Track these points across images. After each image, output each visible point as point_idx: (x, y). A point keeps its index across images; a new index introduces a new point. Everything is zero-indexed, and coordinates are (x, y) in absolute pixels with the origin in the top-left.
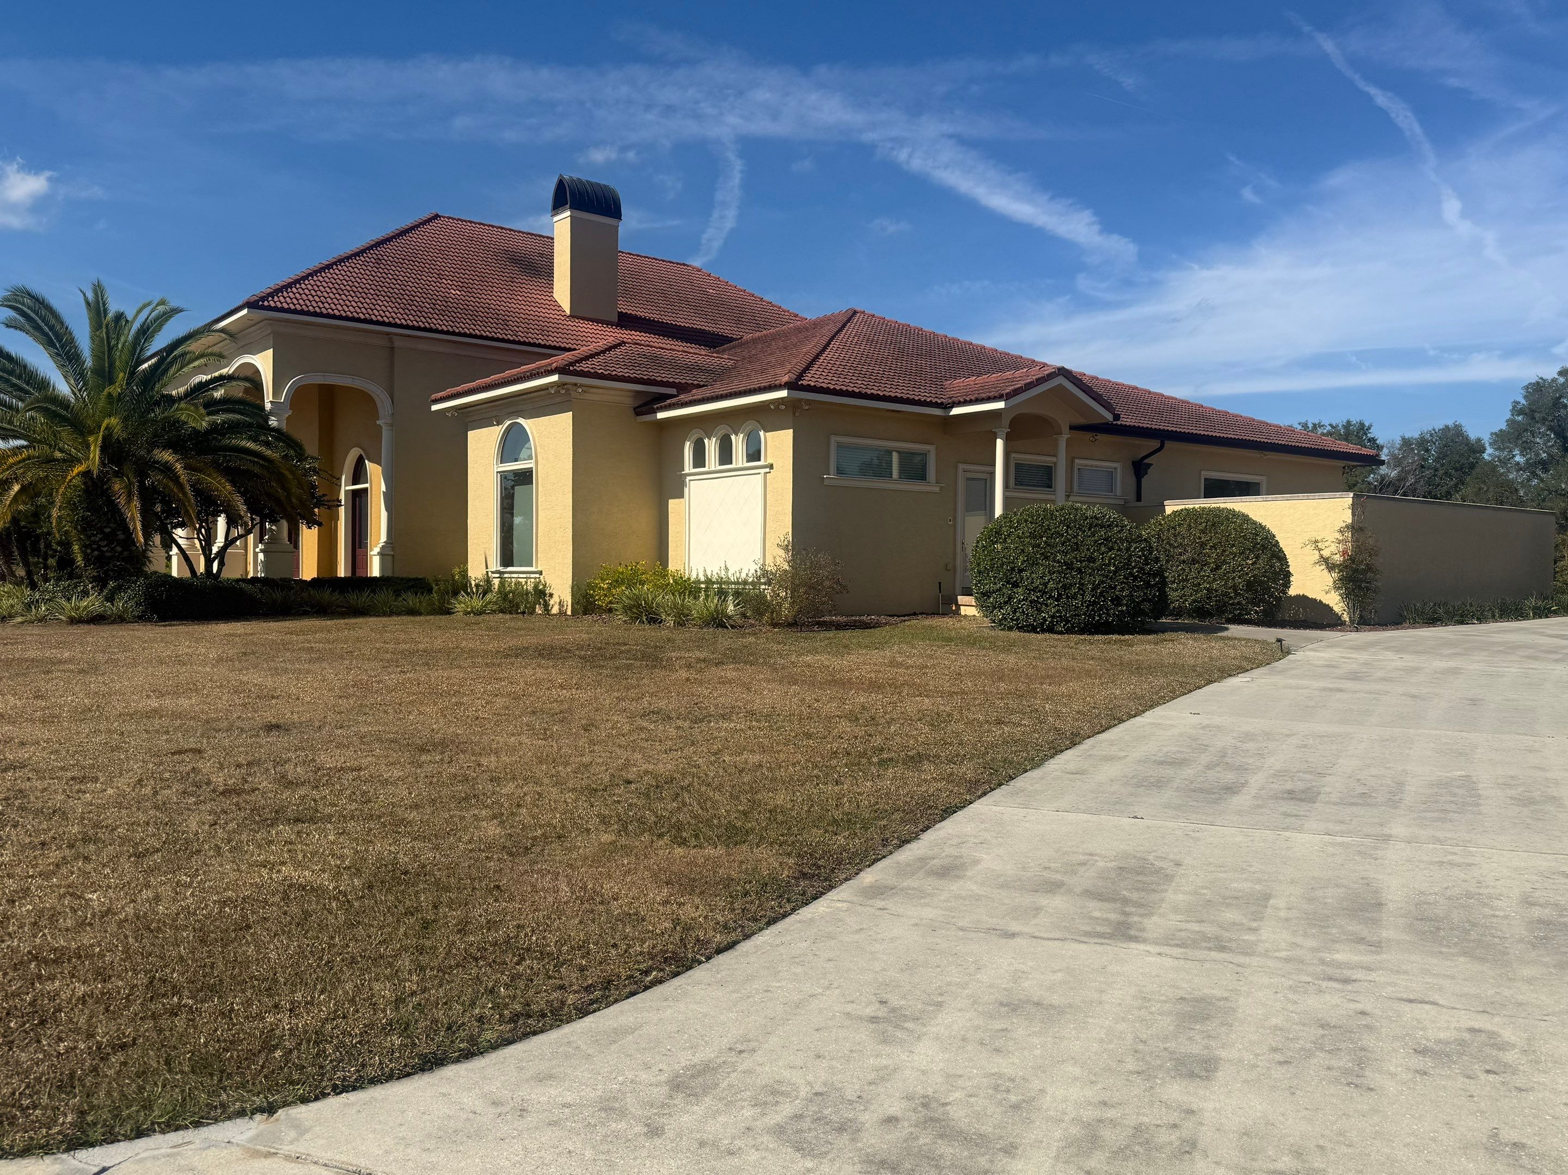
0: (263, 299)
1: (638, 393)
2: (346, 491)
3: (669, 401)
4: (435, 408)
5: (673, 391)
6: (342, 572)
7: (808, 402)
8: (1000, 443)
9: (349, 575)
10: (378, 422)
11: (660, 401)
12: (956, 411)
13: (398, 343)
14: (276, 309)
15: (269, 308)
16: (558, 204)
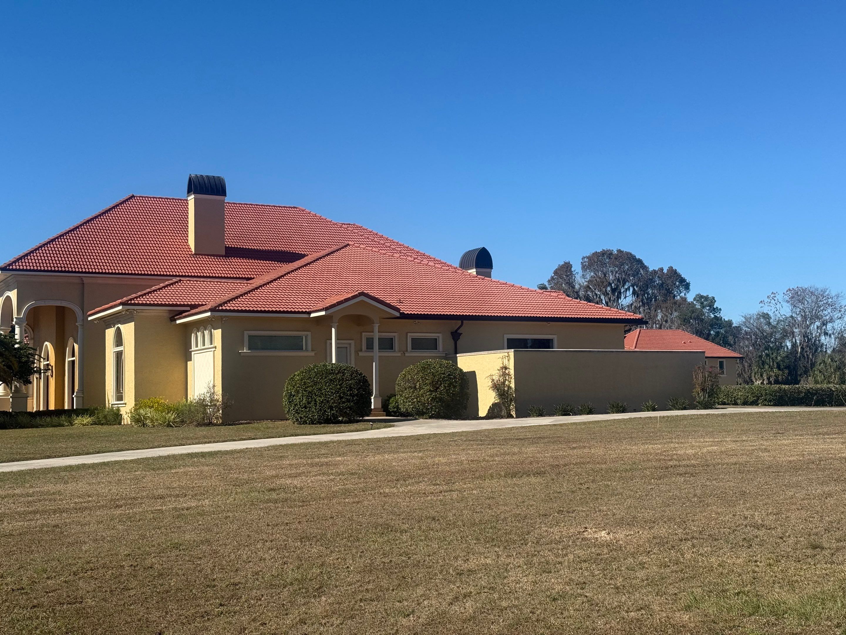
0: (9, 265)
1: (170, 311)
2: (69, 361)
3: (184, 314)
4: (90, 319)
5: (188, 308)
6: (66, 408)
7: (225, 317)
8: (333, 330)
9: (70, 408)
10: (77, 324)
11: (180, 314)
12: (313, 315)
13: (86, 281)
14: (16, 270)
15: (13, 270)
16: (189, 192)
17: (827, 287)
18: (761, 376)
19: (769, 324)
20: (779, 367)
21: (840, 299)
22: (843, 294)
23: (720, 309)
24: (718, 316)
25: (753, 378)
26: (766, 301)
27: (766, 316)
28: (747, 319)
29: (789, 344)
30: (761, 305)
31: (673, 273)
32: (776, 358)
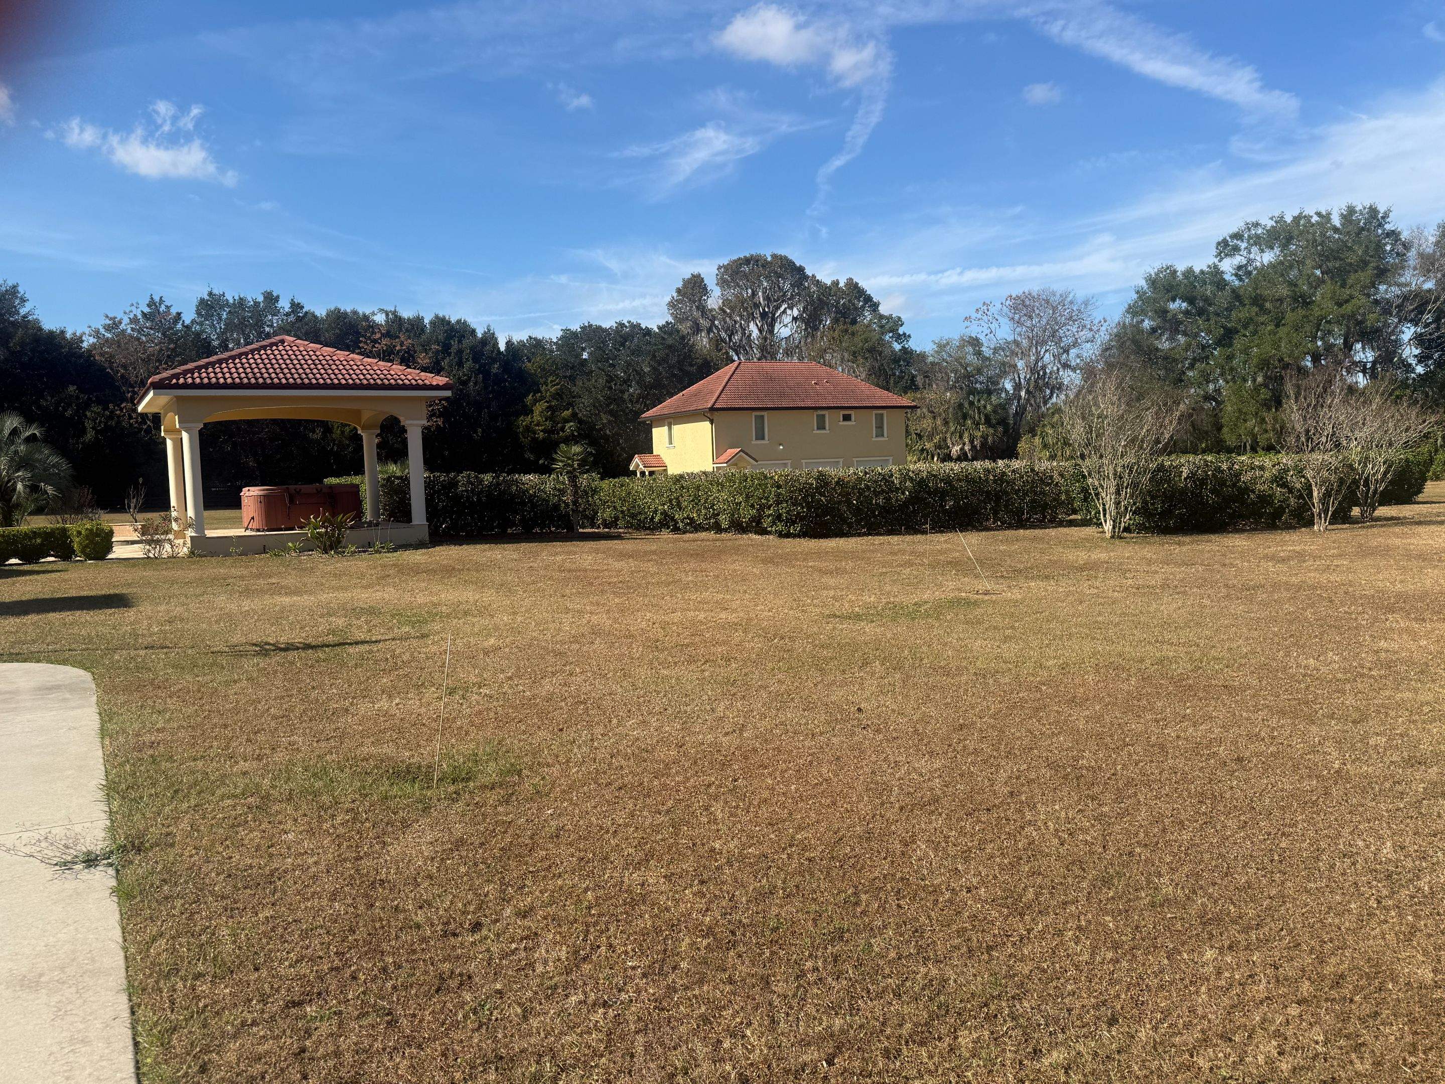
17: (1070, 289)
18: (961, 437)
19: (979, 353)
20: (988, 421)
21: (1089, 307)
22: (1094, 300)
23: (909, 336)
24: (907, 346)
25: (949, 441)
26: (973, 317)
27: (975, 342)
28: (941, 347)
29: (1009, 386)
30: (967, 323)
31: (854, 289)
32: (985, 407)
